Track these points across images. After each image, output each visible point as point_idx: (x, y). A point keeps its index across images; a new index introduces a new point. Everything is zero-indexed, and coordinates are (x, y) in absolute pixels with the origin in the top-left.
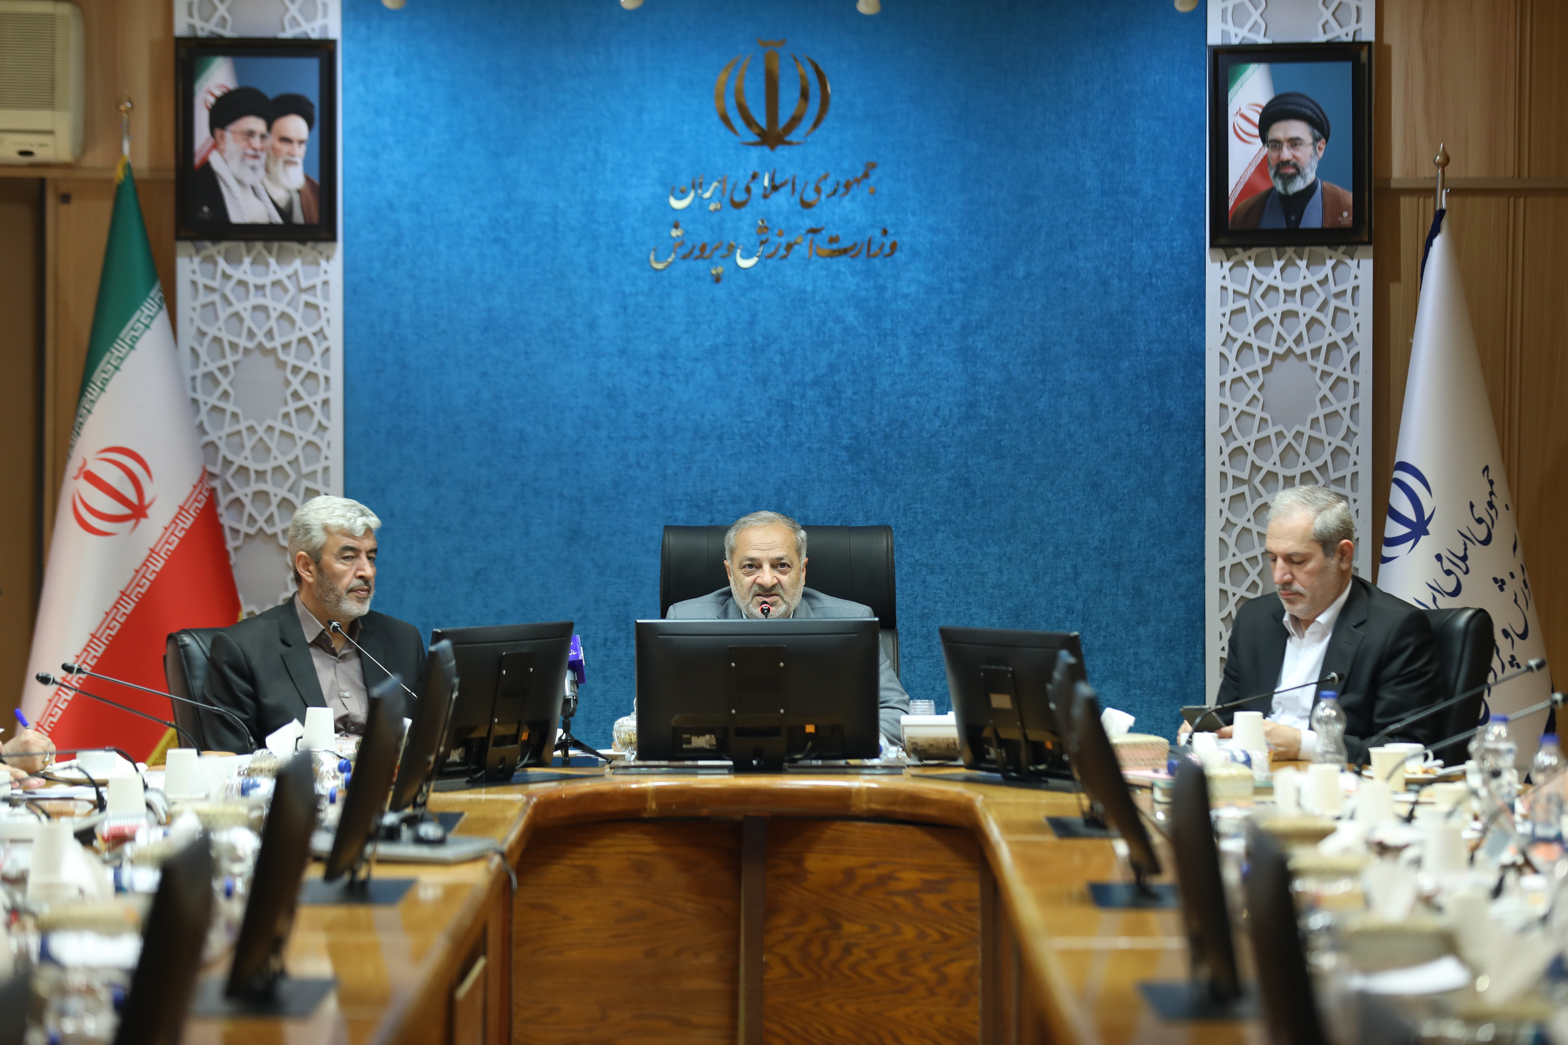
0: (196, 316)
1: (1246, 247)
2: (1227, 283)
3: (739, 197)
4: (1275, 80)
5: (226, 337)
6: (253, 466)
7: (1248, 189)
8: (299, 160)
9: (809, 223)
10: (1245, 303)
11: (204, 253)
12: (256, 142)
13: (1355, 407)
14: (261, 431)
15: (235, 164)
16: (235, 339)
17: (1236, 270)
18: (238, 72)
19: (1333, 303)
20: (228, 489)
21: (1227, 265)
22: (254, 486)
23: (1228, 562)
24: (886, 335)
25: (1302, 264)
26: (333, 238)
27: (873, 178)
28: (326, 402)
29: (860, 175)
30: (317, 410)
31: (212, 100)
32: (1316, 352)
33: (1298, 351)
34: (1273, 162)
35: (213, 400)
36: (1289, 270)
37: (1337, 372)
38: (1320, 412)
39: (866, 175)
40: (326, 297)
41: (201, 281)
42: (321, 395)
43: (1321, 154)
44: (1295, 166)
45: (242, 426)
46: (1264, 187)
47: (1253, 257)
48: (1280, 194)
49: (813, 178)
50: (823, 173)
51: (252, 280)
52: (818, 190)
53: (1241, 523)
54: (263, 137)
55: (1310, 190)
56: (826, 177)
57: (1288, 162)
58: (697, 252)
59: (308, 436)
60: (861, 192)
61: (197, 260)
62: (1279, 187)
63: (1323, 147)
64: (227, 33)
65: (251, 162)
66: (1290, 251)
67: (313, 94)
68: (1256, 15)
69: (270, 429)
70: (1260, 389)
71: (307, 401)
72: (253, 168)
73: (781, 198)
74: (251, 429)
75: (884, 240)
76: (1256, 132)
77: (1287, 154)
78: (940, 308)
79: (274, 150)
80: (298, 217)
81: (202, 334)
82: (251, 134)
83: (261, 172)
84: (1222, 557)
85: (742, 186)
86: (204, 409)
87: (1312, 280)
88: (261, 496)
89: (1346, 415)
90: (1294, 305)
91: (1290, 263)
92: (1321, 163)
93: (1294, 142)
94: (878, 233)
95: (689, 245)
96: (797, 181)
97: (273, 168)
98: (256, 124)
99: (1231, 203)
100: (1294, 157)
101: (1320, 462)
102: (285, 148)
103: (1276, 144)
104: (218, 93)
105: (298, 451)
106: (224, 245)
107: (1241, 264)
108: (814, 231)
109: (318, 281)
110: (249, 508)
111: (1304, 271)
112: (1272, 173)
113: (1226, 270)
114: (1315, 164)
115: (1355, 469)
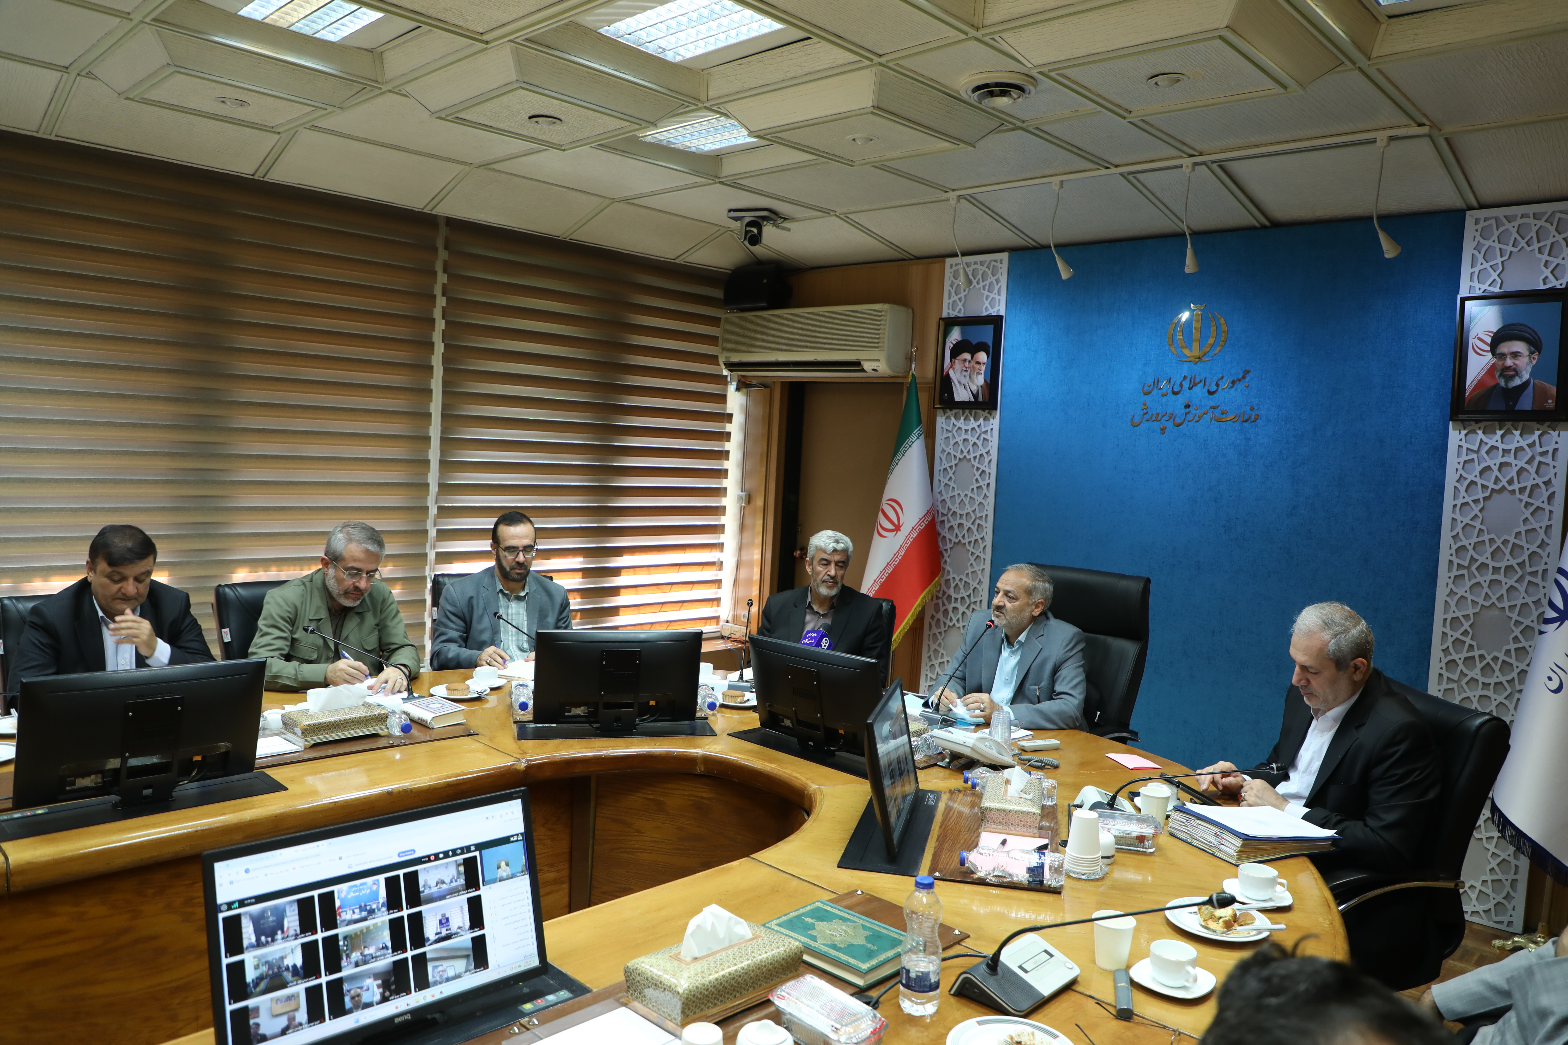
0: (942, 442)
1: (1477, 421)
2: (1463, 443)
3: (1176, 389)
4: (1504, 315)
5: (953, 453)
6: (959, 512)
7: (1480, 384)
8: (982, 372)
9: (1212, 403)
10: (1474, 456)
11: (946, 415)
12: (967, 364)
13: (1549, 527)
14: (962, 495)
15: (958, 374)
16: (956, 454)
17: (1470, 436)
18: (963, 333)
19: (1538, 458)
20: (949, 521)
21: (1464, 432)
22: (959, 521)
23: (1450, 616)
24: (1249, 465)
25: (1517, 433)
26: (996, 409)
27: (1248, 379)
28: (988, 484)
29: (1240, 377)
30: (984, 487)
31: (952, 346)
32: (1522, 490)
33: (1510, 488)
34: (1499, 368)
35: (946, 481)
36: (1508, 437)
37: (1537, 503)
38: (1523, 529)
39: (1244, 377)
40: (991, 436)
41: (945, 427)
42: (987, 481)
43: (1534, 362)
44: (1515, 370)
45: (956, 493)
46: (1491, 383)
47: (1482, 428)
48: (1502, 387)
49: (1215, 379)
50: (1221, 376)
51: (964, 427)
52: (1217, 385)
53: (1461, 592)
54: (970, 362)
55: (1526, 385)
56: (1222, 378)
57: (1510, 367)
58: (1154, 418)
59: (980, 500)
60: (1239, 386)
61: (944, 418)
62: (1502, 383)
63: (1536, 357)
64: (961, 315)
65: (964, 373)
66: (1509, 424)
67: (989, 341)
68: (1494, 276)
69: (966, 495)
70: (1481, 511)
71: (981, 483)
72: (965, 376)
73: (1199, 390)
74: (959, 494)
75: (1252, 412)
76: (1488, 348)
77: (1509, 362)
78: (1281, 452)
79: (973, 367)
80: (980, 399)
81: (944, 451)
82: (965, 360)
83: (968, 378)
84: (1445, 612)
85: (1178, 383)
86: (943, 484)
87: (1523, 443)
88: (960, 525)
89: (1542, 532)
90: (1510, 459)
91: (1508, 432)
92: (1534, 368)
93: (1515, 355)
94: (1248, 408)
95: (1150, 414)
96: (1207, 380)
97: (972, 376)
98: (967, 356)
99: (1467, 394)
100: (1515, 364)
101: (1520, 560)
102: (977, 366)
103: (1503, 356)
104: (954, 343)
105: (976, 506)
106: (955, 411)
107: (1473, 432)
108: (1213, 408)
109: (989, 428)
110: (956, 530)
111: (1518, 437)
112: (1497, 375)
113: (1462, 436)
114: (1529, 369)
115: (1545, 567)
